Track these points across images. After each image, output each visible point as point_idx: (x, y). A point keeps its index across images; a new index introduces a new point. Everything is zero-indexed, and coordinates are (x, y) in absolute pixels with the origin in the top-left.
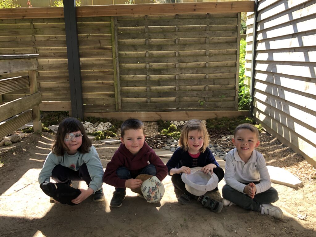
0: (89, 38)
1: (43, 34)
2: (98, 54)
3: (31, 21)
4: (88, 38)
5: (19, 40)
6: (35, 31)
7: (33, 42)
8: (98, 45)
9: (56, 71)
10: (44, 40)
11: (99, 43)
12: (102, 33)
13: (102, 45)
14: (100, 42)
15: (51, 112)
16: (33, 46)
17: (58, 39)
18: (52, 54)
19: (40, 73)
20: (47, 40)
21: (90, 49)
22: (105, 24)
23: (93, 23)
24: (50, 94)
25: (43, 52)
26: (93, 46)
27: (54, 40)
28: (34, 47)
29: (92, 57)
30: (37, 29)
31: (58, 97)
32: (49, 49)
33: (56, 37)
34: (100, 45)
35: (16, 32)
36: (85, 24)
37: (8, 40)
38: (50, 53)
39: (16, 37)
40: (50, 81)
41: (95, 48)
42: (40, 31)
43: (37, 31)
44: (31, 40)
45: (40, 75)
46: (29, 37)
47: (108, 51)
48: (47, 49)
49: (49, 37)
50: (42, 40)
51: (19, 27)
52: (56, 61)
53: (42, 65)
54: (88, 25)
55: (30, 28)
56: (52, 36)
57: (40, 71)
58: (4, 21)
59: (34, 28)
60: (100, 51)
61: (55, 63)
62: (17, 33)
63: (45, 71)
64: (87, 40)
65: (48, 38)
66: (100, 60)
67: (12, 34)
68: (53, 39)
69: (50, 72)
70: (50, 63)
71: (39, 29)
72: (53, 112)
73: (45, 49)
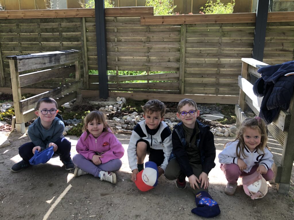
0: (272, 41)
1: (230, 37)
2: (279, 55)
3: (221, 25)
4: (271, 41)
5: (207, 42)
6: (223, 34)
7: (220, 44)
9: (236, 69)
10: (229, 42)
12: (287, 36)
13: (284, 47)
14: (283, 45)
17: (243, 41)
18: (236, 55)
19: (220, 71)
20: (233, 42)
21: (272, 50)
22: (291, 28)
23: (279, 27)
24: (226, 89)
25: (227, 52)
26: (275, 48)
27: (238, 42)
28: (219, 48)
29: (273, 58)
30: (225, 33)
31: (234, 92)
32: (233, 50)
33: (240, 40)
34: (282, 47)
35: (205, 34)
36: (272, 28)
37: (197, 42)
38: (232, 53)
39: (205, 39)
40: (229, 78)
41: (276, 50)
42: (228, 34)
43: (224, 34)
44: (217, 42)
46: (216, 39)
47: (289, 53)
48: (231, 50)
49: (235, 39)
50: (228, 42)
51: (208, 30)
52: (237, 61)
53: (225, 64)
54: (274, 29)
55: (219, 32)
56: (238, 39)
57: (220, 69)
58: (196, 25)
59: (222, 32)
60: (281, 52)
61: (235, 62)
62: (206, 35)
63: (226, 69)
64: (270, 43)
65: (233, 40)
66: (279, 61)
67: (202, 37)
68: (237, 41)
69: (229, 70)
70: (231, 62)
71: (227, 32)
72: (227, 104)
73: (229, 49)
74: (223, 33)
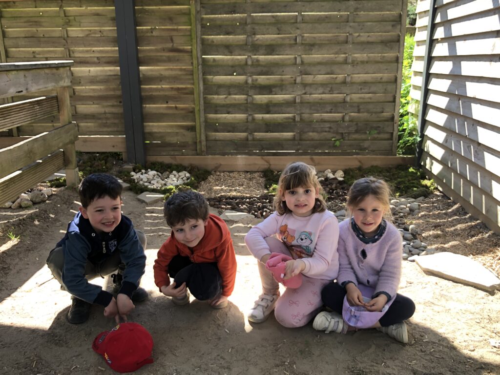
0: (155, 34)
1: (80, 26)
2: (169, 60)
3: (60, 4)
4: (152, 32)
5: (42, 36)
6: (67, 21)
7: (64, 39)
8: (170, 45)
9: (102, 87)
10: (81, 36)
11: (170, 41)
12: (177, 24)
13: (175, 45)
14: (172, 40)
15: (94, 153)
16: (65, 45)
17: (105, 34)
18: (96, 60)
19: (75, 90)
20: (87, 35)
21: (157, 51)
22: (181, 10)
23: (160, 7)
24: (90, 125)
25: (81, 55)
26: (160, 47)
27: (97, 36)
28: (65, 47)
29: (159, 64)
30: (70, 18)
31: (105, 129)
32: (90, 50)
33: (100, 32)
34: (172, 44)
35: (36, 22)
36: (149, 9)
37: (24, 36)
38: (90, 57)
39: (37, 31)
40: (92, 103)
41: (164, 50)
42: (75, 20)
43: (69, 21)
44: (60, 36)
45: (77, 94)
46: (57, 31)
47: (185, 54)
48: (87, 51)
49: (90, 31)
50: (79, 36)
51: (41, 14)
52: (101, 71)
53: (80, 77)
54: (153, 11)
55: (59, 16)
56: (95, 30)
57: (75, 87)
58: (17, 4)
59: (65, 16)
60: (171, 54)
61: (99, 74)
62: (37, 24)
63: (84, 87)
64: (152, 36)
65: (87, 33)
66: (172, 69)
67: (31, 26)
68: (95, 33)
69: (91, 89)
70: (91, 74)
71: (73, 18)
72: (98, 153)
73: (83, 50)
74: (67, 19)
